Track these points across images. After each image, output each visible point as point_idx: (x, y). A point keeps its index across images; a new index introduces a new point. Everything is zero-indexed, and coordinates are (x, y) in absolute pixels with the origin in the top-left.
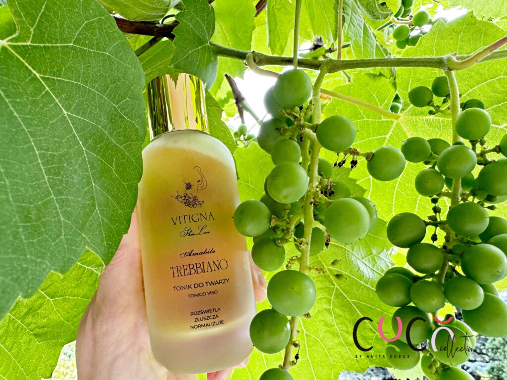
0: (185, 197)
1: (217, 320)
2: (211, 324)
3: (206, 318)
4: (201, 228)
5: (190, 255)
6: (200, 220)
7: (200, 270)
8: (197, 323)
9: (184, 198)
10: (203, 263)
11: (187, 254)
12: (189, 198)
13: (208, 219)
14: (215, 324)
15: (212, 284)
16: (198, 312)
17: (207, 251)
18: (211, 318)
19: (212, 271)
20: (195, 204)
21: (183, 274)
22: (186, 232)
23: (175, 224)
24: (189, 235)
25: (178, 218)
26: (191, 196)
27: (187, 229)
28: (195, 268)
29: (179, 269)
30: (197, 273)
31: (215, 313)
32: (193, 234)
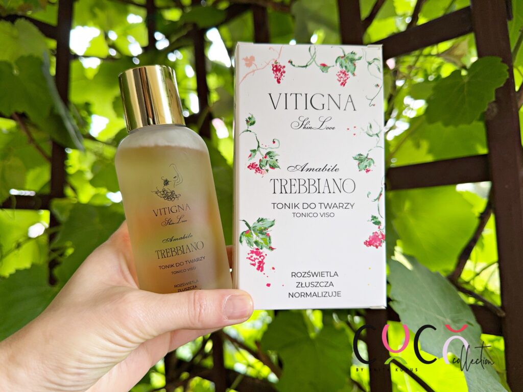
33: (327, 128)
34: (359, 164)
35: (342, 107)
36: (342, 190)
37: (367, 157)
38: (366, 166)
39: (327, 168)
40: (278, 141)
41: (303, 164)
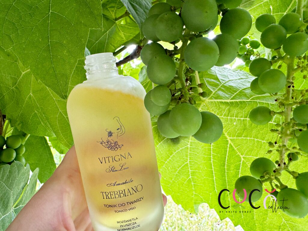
0: (108, 142)
1: (135, 225)
2: (131, 228)
3: (128, 225)
4: (121, 165)
5: (114, 185)
6: (120, 159)
7: (122, 195)
8: (122, 228)
9: (107, 144)
10: (124, 190)
11: (112, 184)
12: (111, 143)
13: (127, 158)
14: (134, 227)
15: (131, 203)
16: (122, 222)
17: (127, 181)
18: (131, 224)
19: (131, 194)
20: (116, 147)
21: (110, 197)
22: (111, 169)
23: (102, 163)
24: (113, 171)
25: (104, 159)
26: (112, 142)
27: (110, 167)
28: (119, 193)
29: (107, 194)
30: (120, 197)
31: (134, 221)
32: (116, 171)
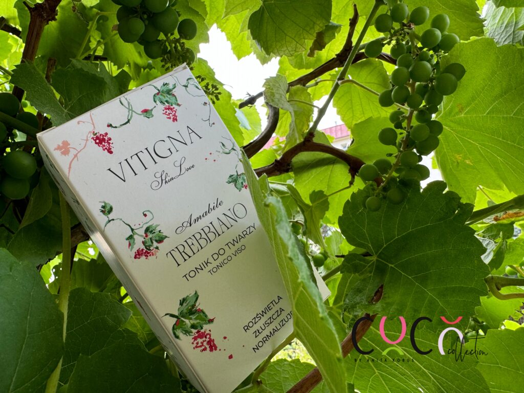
33: (187, 170)
34: (235, 185)
35: (188, 142)
36: (237, 219)
37: (238, 175)
38: (242, 183)
39: (211, 207)
40: (149, 211)
41: (187, 219)
